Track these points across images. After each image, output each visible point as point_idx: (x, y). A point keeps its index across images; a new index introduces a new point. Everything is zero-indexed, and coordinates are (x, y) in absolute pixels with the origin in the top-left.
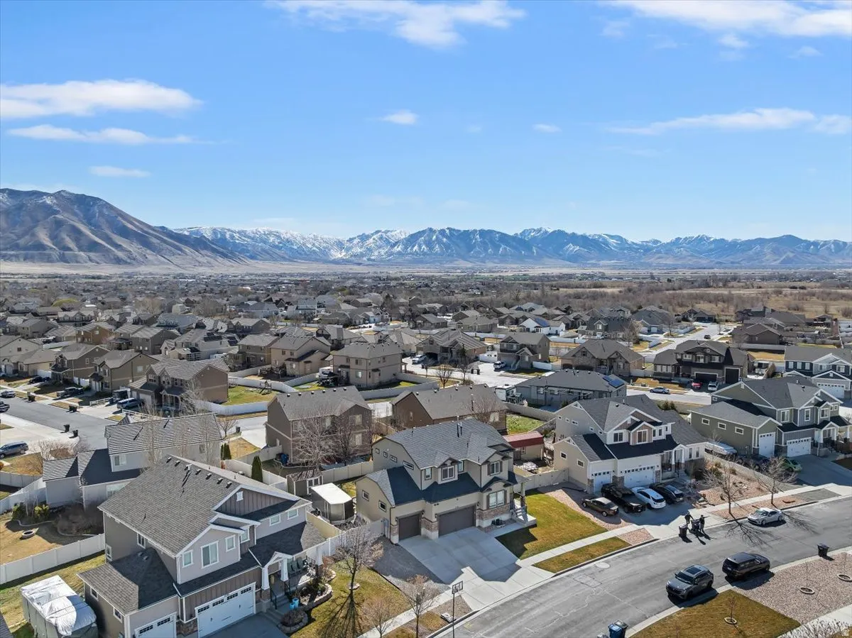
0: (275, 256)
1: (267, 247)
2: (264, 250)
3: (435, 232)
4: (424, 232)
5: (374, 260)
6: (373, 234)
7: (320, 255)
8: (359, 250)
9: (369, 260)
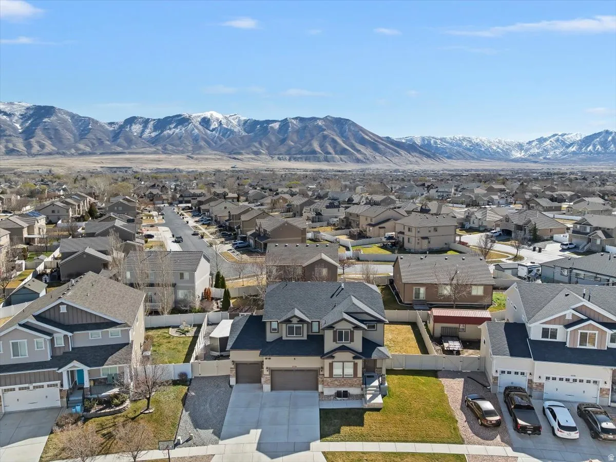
0: (467, 156)
1: (461, 150)
2: (458, 152)
3: (611, 133)
4: (600, 134)
5: (549, 159)
6: (550, 138)
7: (503, 155)
8: (537, 151)
9: (544, 158)
